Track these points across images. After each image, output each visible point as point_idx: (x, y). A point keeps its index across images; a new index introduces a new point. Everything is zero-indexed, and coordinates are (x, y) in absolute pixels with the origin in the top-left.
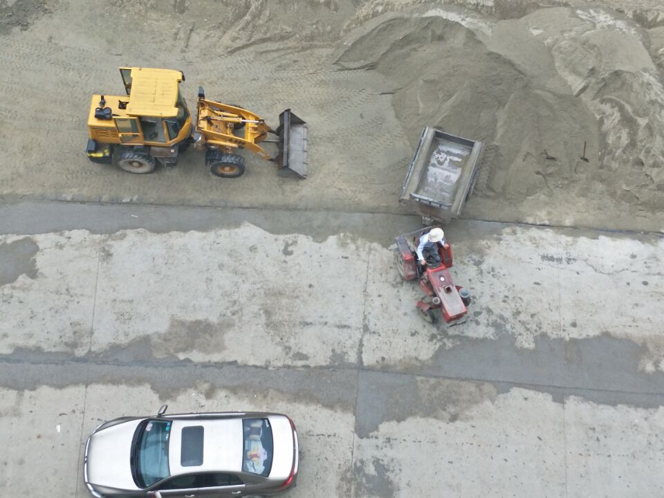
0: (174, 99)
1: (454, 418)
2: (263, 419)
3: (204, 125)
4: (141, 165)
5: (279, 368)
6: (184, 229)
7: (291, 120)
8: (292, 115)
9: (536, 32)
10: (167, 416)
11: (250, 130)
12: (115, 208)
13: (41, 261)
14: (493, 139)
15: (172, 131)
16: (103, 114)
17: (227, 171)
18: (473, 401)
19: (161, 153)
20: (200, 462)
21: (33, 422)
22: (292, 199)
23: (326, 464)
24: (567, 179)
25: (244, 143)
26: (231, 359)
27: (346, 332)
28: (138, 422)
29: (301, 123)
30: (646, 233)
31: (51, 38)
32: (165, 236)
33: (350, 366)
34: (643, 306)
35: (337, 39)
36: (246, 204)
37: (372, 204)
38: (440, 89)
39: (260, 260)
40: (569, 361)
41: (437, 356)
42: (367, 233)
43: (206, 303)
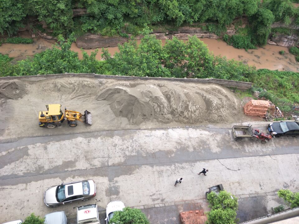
0: (59, 111)
1: (130, 174)
2: (87, 181)
3: (67, 116)
4: (52, 126)
5: (89, 169)
6: (64, 140)
7: (87, 113)
8: (87, 111)
9: (138, 90)
10: (64, 184)
11: (78, 116)
12: (46, 137)
13: (29, 152)
14: (132, 112)
15: (59, 118)
16: (42, 116)
17: (73, 125)
18: (134, 170)
19: (57, 123)
20: (73, 194)
21: (30, 191)
22: (89, 130)
23: (103, 189)
24: (148, 119)
25: (77, 119)
26: (78, 169)
27: (104, 159)
28: (57, 187)
29: (90, 113)
30: (165, 128)
31: (28, 100)
32: (59, 142)
33: (106, 166)
34: (167, 144)
35: (96, 94)
36: (78, 133)
37: (108, 129)
38: (120, 103)
39: (83, 145)
40: (153, 158)
41: (125, 161)
42: (107, 135)
43: (71, 156)
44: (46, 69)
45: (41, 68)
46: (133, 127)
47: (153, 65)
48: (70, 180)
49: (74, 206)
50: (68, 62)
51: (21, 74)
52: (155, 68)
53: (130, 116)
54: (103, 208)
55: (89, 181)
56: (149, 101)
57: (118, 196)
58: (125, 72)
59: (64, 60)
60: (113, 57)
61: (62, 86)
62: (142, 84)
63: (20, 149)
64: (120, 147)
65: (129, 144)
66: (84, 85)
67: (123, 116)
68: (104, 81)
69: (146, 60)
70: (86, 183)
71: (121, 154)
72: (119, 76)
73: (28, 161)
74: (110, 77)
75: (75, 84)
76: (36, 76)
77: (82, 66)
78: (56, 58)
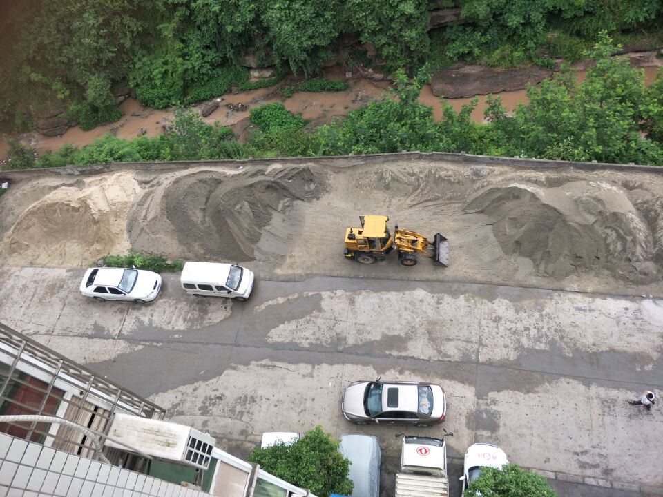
0: (384, 230)
1: (528, 392)
2: (428, 387)
3: (397, 241)
4: (368, 260)
5: (435, 361)
6: (388, 290)
7: (440, 238)
8: (441, 236)
9: (568, 194)
10: (381, 381)
11: (420, 243)
12: (355, 280)
13: (324, 304)
14: (547, 247)
15: (382, 244)
16: (351, 237)
17: (409, 262)
18: (539, 383)
19: (377, 255)
20: (397, 406)
21: (318, 380)
22: (441, 277)
23: (461, 411)
24: (588, 268)
25: (417, 250)
26: (412, 355)
27: (470, 346)
28: (367, 383)
29: (445, 239)
30: (634, 296)
31: (329, 204)
32: (379, 294)
33: (472, 362)
34: (633, 336)
35: (464, 199)
36: (418, 279)
37: (483, 279)
38: (518, 222)
39: (425, 307)
40: (592, 364)
41: (519, 358)
42: (480, 294)
43: (399, 327)
44: (366, 144)
45: (357, 142)
46: (544, 282)
47: (616, 133)
48: (393, 376)
49: (397, 433)
50: (410, 128)
51: (320, 152)
52: (619, 142)
53: (539, 255)
54: (458, 452)
55: (432, 386)
56: (595, 222)
57: (494, 435)
58: (538, 150)
59: (402, 123)
60: (510, 114)
61: (393, 179)
62: (577, 179)
63: (308, 296)
64: (509, 325)
65: (532, 321)
66: (440, 177)
67: (521, 254)
68: (484, 169)
69: (596, 120)
70: (426, 389)
71: (509, 341)
72: (520, 159)
73: (320, 321)
74: (501, 162)
75: (421, 176)
76: (346, 156)
77: (439, 137)
78: (388, 120)
